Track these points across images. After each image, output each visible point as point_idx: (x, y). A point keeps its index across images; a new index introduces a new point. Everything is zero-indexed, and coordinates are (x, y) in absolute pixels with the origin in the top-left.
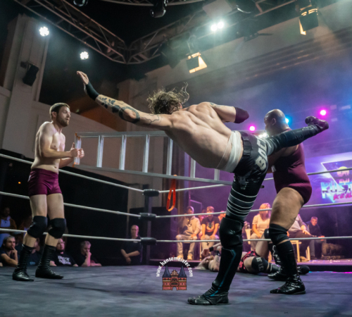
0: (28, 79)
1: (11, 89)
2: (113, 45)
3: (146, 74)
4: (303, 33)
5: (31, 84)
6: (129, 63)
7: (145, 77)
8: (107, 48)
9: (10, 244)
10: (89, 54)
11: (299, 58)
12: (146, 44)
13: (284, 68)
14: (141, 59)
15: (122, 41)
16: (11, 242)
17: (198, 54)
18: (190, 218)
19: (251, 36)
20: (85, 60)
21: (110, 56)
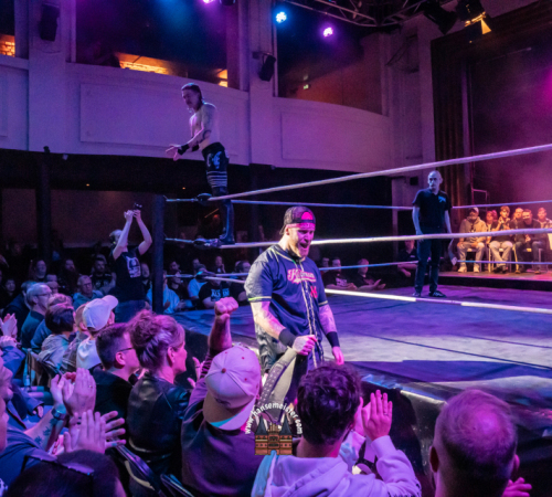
0: (266, 74)
1: (248, 90)
2: (360, 5)
5: (268, 79)
6: (384, 25)
18: (473, 221)
20: (329, 36)
21: (359, 22)
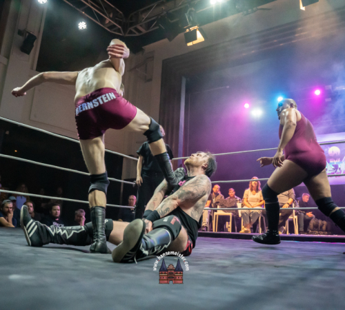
0: (26, 48)
1: (8, 57)
2: (111, 16)
3: (143, 47)
4: (302, 8)
5: (28, 52)
6: (127, 35)
7: (142, 50)
8: (106, 19)
9: (7, 209)
10: (87, 24)
11: (297, 35)
12: (145, 16)
13: (281, 45)
14: (139, 31)
15: (121, 12)
16: (8, 207)
17: (196, 27)
19: (250, 10)
20: (83, 31)
21: (108, 28)
